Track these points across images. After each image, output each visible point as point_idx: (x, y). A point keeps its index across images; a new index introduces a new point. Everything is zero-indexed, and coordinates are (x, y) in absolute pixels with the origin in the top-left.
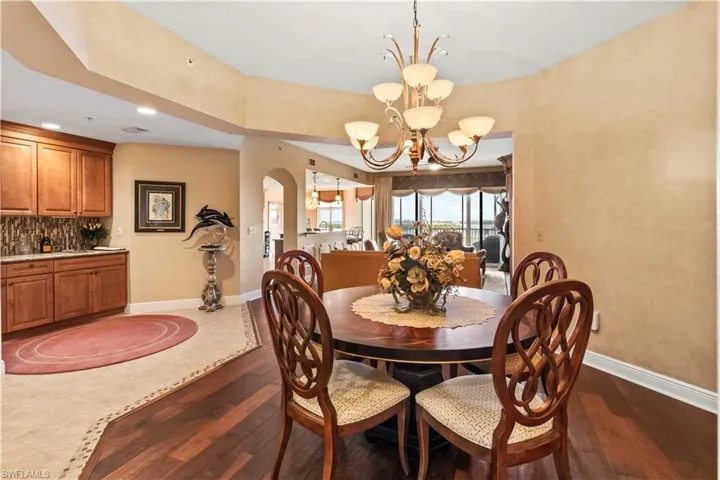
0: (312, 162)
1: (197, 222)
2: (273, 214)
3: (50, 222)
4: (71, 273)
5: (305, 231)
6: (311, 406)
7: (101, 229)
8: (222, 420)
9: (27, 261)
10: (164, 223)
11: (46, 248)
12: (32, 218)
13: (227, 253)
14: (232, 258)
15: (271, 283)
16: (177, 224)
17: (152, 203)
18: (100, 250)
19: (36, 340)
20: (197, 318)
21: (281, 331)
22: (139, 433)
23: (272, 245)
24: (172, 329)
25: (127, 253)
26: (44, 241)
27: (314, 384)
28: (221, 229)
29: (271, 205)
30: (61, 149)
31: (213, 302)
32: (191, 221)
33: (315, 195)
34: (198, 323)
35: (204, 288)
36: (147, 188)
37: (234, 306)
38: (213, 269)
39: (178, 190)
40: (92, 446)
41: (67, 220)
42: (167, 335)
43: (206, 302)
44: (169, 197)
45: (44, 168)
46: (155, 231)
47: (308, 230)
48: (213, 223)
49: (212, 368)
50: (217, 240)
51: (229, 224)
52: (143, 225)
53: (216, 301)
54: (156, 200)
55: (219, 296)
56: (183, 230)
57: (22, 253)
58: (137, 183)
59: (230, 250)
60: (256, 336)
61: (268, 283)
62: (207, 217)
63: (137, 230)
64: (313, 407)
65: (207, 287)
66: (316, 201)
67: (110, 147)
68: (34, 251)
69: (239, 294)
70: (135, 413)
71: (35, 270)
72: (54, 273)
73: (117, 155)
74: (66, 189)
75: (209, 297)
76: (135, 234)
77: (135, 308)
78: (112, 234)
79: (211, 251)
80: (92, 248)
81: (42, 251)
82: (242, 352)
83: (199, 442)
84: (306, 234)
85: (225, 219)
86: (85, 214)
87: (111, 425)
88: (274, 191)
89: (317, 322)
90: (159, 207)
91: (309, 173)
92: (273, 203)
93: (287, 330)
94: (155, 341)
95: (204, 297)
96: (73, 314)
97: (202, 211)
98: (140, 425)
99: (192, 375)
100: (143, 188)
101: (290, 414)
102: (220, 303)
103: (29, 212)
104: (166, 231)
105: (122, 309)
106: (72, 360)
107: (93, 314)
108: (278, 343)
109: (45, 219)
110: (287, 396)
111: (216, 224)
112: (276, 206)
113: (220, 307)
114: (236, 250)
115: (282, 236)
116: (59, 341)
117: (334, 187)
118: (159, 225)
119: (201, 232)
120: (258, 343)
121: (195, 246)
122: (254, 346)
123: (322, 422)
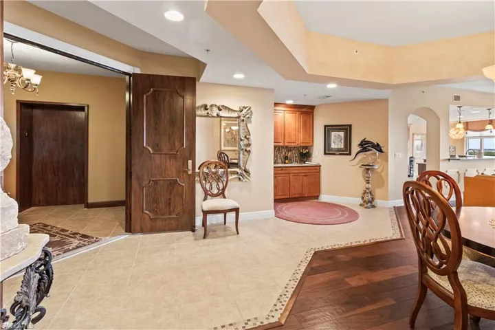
0: (457, 98)
1: (359, 149)
2: (417, 143)
3: (288, 149)
4: (297, 175)
5: (449, 157)
6: (443, 282)
7: (308, 153)
8: (375, 273)
9: (280, 167)
10: (339, 150)
11: (287, 161)
12: (283, 147)
13: (379, 170)
14: (383, 174)
15: (410, 189)
16: (346, 150)
17: (333, 138)
18: (308, 164)
19: (283, 204)
20: (359, 210)
21: (418, 223)
22: (329, 262)
23: (416, 168)
24: (343, 214)
25: (320, 166)
26: (286, 158)
27: (444, 266)
28: (375, 154)
29: (415, 137)
30: (293, 112)
31: (369, 202)
32: (355, 148)
33: (461, 126)
34: (359, 213)
35: (363, 192)
36: (331, 129)
37: (384, 208)
38: (369, 181)
39: (347, 129)
40: (309, 259)
41: (294, 148)
42: (341, 216)
43: (365, 202)
44: (342, 134)
45: (287, 122)
46: (334, 154)
47: (451, 156)
48: (369, 150)
49: (368, 242)
50: (372, 161)
51: (380, 151)
52: (328, 151)
53: (370, 202)
54: (335, 136)
55: (373, 199)
56: (350, 154)
57: (278, 163)
58: (325, 126)
59: (382, 167)
60: (400, 231)
61: (407, 189)
62: (365, 146)
63: (325, 154)
64: (444, 283)
65: (365, 192)
66: (462, 131)
67: (312, 108)
68: (282, 163)
69: (387, 200)
70: (326, 251)
71: (283, 172)
72: (289, 174)
73: (316, 112)
74: (294, 133)
75: (366, 198)
76: (324, 156)
77: (324, 198)
78: (313, 156)
79: (368, 168)
80: (304, 163)
81: (285, 163)
82: (389, 239)
83: (361, 279)
84: (449, 160)
85: (378, 147)
86: (302, 145)
87: (316, 253)
88: (419, 125)
89: (447, 220)
90: (337, 140)
91: (453, 108)
92: (418, 135)
93: (422, 222)
94: (334, 218)
95: (363, 198)
96: (297, 196)
97: (362, 142)
98: (329, 258)
99: (356, 242)
100: (328, 129)
101: (424, 282)
102: (374, 203)
103: (281, 144)
104: (340, 154)
105: (317, 197)
106: (298, 217)
107: (305, 197)
108: (415, 231)
109: (286, 147)
110: (423, 271)
111: (371, 150)
112: (419, 137)
113: (373, 207)
114: (386, 168)
115: (425, 161)
116: (292, 207)
117: (485, 117)
118: (336, 151)
119: (361, 156)
120: (402, 235)
121: (357, 164)
122: (399, 237)
123: (453, 296)
